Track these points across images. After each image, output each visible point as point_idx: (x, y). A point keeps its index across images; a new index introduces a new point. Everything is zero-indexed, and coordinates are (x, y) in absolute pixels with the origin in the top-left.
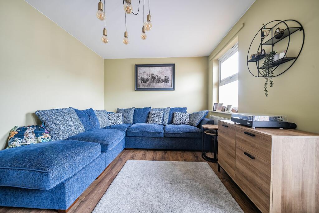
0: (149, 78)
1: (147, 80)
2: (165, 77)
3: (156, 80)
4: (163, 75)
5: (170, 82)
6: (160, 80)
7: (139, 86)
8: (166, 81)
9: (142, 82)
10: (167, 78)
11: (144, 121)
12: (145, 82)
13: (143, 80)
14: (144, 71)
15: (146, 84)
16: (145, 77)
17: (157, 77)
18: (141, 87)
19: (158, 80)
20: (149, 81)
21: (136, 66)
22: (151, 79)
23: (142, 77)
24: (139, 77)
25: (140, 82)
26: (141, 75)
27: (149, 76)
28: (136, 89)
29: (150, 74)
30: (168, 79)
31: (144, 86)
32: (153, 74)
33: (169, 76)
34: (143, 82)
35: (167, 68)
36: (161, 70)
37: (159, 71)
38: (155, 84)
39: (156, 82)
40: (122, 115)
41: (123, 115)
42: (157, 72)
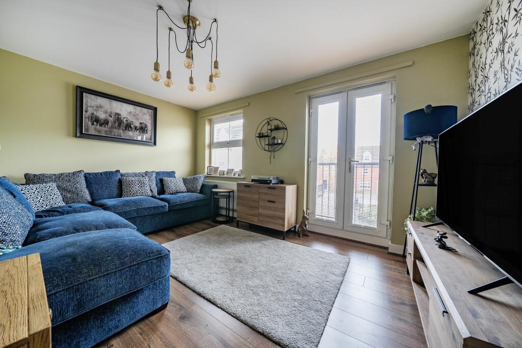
0: (111, 118)
1: (106, 122)
2: (141, 123)
3: (123, 126)
4: (138, 119)
5: (149, 132)
6: (132, 126)
7: (87, 130)
8: (143, 129)
9: (93, 124)
10: (143, 125)
11: (115, 195)
12: (101, 125)
13: (96, 120)
14: (98, 104)
15: (103, 128)
16: (102, 116)
17: (127, 121)
18: (92, 131)
19: (128, 126)
20: (110, 124)
21: (79, 89)
22: (115, 122)
23: (93, 114)
24: (86, 111)
25: (90, 123)
26: (90, 110)
27: (111, 117)
28: (78, 135)
29: (111, 113)
30: (146, 127)
31: (99, 132)
32: (119, 115)
33: (147, 123)
34: (95, 123)
35: (145, 110)
36: (134, 111)
37: (130, 112)
38: (121, 131)
39: (124, 129)
40: (56, 188)
41: (58, 187)
42: (127, 113)
